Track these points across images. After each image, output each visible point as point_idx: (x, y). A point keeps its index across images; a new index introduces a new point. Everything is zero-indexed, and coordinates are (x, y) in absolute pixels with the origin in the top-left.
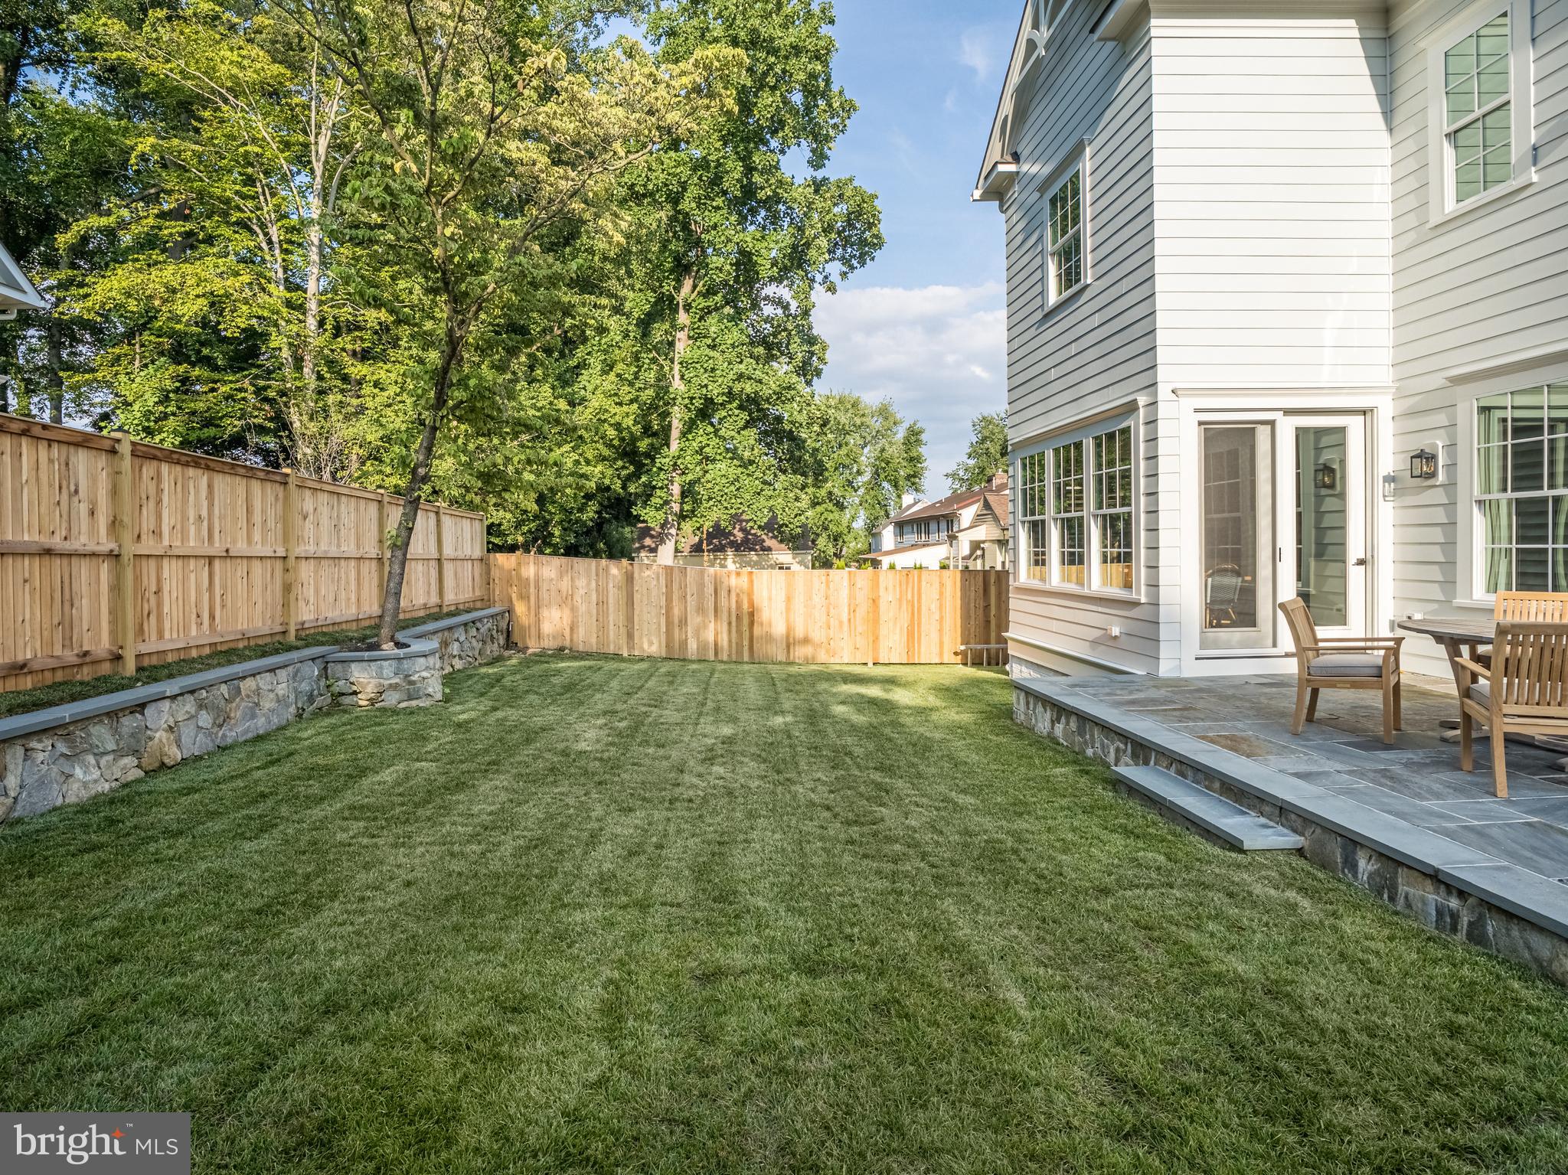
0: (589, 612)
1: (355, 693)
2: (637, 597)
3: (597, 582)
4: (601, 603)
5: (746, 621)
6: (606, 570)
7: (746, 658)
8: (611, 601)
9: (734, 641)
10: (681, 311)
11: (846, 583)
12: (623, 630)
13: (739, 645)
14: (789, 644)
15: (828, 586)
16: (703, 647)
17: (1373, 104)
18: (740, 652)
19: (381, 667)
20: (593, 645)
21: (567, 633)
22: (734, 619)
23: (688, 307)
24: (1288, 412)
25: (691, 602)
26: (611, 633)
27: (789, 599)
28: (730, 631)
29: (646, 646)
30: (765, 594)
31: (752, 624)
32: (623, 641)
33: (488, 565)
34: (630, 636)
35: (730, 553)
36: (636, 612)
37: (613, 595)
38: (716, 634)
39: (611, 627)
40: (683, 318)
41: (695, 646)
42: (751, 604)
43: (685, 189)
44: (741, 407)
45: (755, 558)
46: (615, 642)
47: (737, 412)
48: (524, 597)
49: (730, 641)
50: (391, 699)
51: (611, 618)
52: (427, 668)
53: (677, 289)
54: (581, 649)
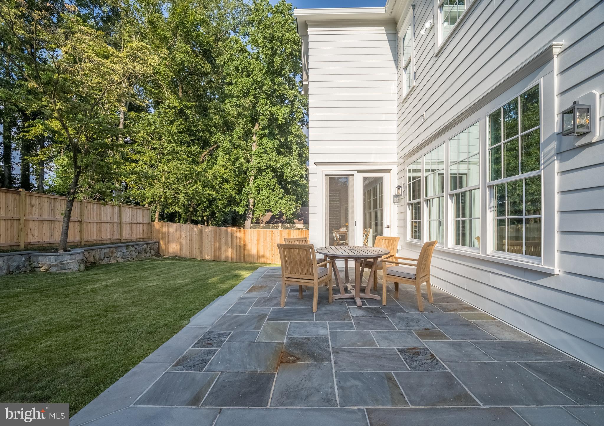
0: (186, 243)
1: (40, 267)
2: (203, 238)
3: (189, 233)
4: (191, 240)
5: (242, 248)
6: (193, 228)
7: (242, 261)
8: (194, 239)
9: (238, 255)
10: (254, 136)
11: (279, 234)
12: (198, 250)
13: (240, 256)
14: (259, 257)
15: (272, 235)
16: (227, 258)
17: (391, 58)
18: (240, 259)
19: (50, 258)
20: (188, 256)
21: (179, 251)
22: (238, 247)
23: (256, 134)
24: (359, 171)
25: (223, 240)
26: (194, 251)
27: (258, 240)
28: (237, 251)
29: (206, 256)
30: (249, 238)
31: (244, 250)
32: (198, 254)
33: (151, 226)
34: (201, 252)
35: (280, 224)
36: (203, 244)
37: (195, 238)
38: (232, 253)
39: (194, 249)
40: (255, 138)
41: (224, 257)
42: (244, 241)
43: (249, 91)
44: (271, 171)
45: (289, 226)
46: (196, 254)
47: (270, 172)
48: (163, 238)
49: (237, 255)
50: (54, 270)
51: (194, 246)
52: (71, 259)
53: (253, 127)
54: (183, 256)
